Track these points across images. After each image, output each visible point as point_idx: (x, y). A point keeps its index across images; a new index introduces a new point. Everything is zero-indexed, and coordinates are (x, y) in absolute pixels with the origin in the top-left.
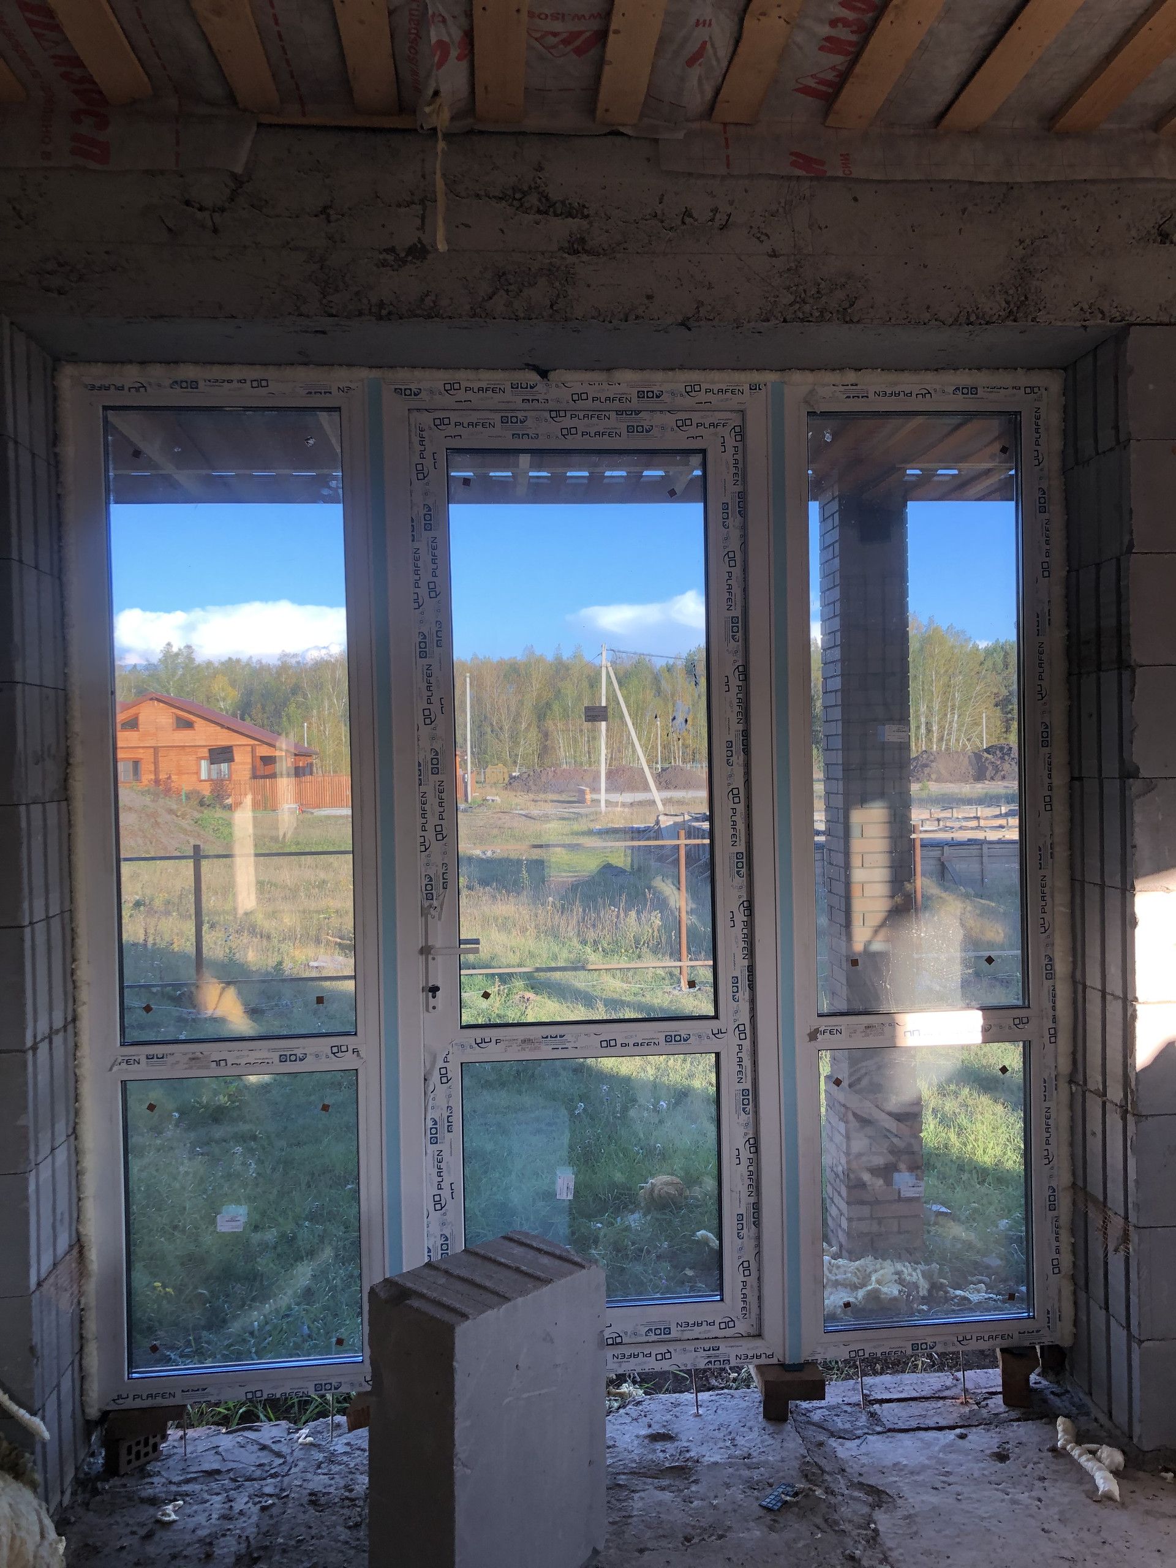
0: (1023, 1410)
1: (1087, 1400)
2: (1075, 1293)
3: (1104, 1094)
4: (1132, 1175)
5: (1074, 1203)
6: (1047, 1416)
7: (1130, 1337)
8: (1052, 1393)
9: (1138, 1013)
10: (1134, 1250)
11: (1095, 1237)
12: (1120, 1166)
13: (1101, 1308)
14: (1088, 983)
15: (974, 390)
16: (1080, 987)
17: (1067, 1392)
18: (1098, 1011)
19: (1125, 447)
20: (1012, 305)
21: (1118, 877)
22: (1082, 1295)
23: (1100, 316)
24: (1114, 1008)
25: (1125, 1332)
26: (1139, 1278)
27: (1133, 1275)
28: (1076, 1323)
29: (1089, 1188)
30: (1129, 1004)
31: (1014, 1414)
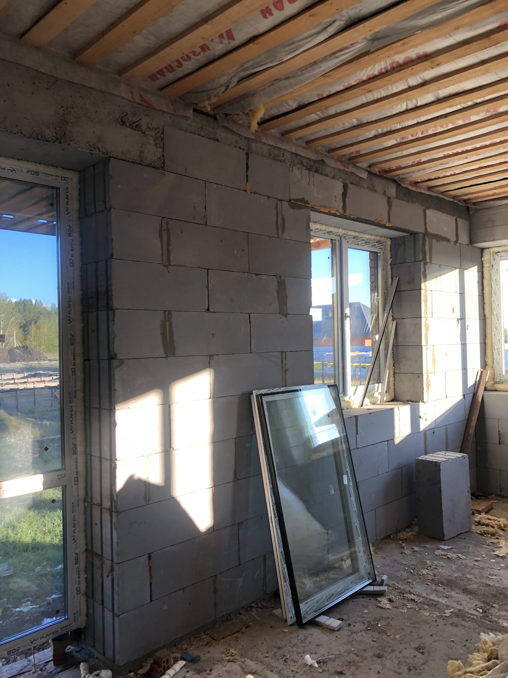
0: (63, 666)
1: (92, 650)
2: (87, 601)
3: (101, 504)
4: (115, 540)
5: (87, 558)
6: (74, 665)
7: (114, 615)
8: (76, 652)
9: (117, 465)
10: (116, 574)
11: (97, 573)
12: (109, 537)
13: (100, 605)
14: (93, 454)
15: (37, 173)
16: (89, 457)
17: (83, 648)
18: (98, 467)
19: (109, 211)
20: (58, 136)
21: (108, 404)
22: (91, 601)
23: (98, 150)
24: (106, 465)
25: (111, 614)
26: (118, 586)
27: (115, 586)
28: (87, 615)
29: (94, 550)
30: (113, 462)
31: (59, 669)
